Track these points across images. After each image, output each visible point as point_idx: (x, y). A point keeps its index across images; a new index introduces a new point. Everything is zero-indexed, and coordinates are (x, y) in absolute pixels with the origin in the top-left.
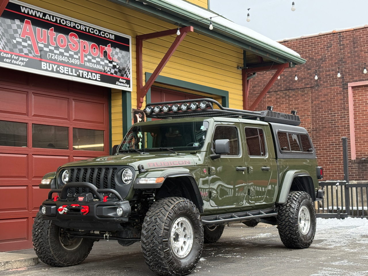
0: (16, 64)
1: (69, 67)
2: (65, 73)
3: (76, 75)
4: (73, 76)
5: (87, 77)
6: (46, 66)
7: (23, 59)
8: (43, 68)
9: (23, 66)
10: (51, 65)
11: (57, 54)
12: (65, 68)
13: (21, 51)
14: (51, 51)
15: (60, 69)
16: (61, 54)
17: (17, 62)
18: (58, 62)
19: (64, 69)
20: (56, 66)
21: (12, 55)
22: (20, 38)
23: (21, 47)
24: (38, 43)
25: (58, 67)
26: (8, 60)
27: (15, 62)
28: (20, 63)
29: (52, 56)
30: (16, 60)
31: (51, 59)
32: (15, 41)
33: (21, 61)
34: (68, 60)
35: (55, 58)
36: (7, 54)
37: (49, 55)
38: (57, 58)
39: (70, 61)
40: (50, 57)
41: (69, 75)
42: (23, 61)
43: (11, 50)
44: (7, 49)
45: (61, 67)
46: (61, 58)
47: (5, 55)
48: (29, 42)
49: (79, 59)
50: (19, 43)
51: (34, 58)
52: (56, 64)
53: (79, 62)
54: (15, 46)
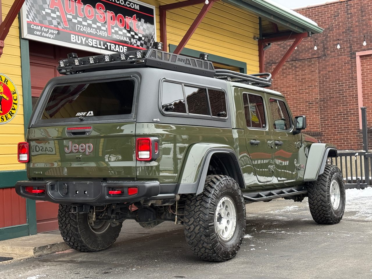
0: (46, 37)
1: (97, 40)
2: (94, 45)
3: (104, 48)
4: (101, 48)
5: (114, 50)
6: (76, 38)
7: (52, 31)
8: (72, 40)
9: (53, 39)
10: (80, 37)
11: (85, 26)
12: (94, 40)
13: (51, 23)
14: (80, 23)
15: (88, 42)
16: (89, 26)
17: (47, 35)
18: (87, 34)
19: (92, 42)
20: (85, 38)
21: (41, 28)
22: (49, 9)
23: (51, 19)
24: (66, 14)
25: (87, 39)
26: (38, 33)
27: (45, 35)
28: (50, 36)
29: (80, 28)
30: (47, 33)
31: (80, 31)
32: (44, 13)
33: (51, 33)
34: (96, 32)
35: (84, 29)
36: (37, 26)
37: (78, 27)
38: (85, 30)
39: (97, 33)
40: (79, 29)
41: (97, 48)
42: (53, 34)
43: (41, 22)
44: (37, 21)
45: (89, 39)
46: (89, 30)
47: (35, 27)
48: (58, 13)
49: (106, 31)
50: (48, 14)
51: (63, 30)
52: (85, 37)
53: (106, 34)
54: (44, 17)
